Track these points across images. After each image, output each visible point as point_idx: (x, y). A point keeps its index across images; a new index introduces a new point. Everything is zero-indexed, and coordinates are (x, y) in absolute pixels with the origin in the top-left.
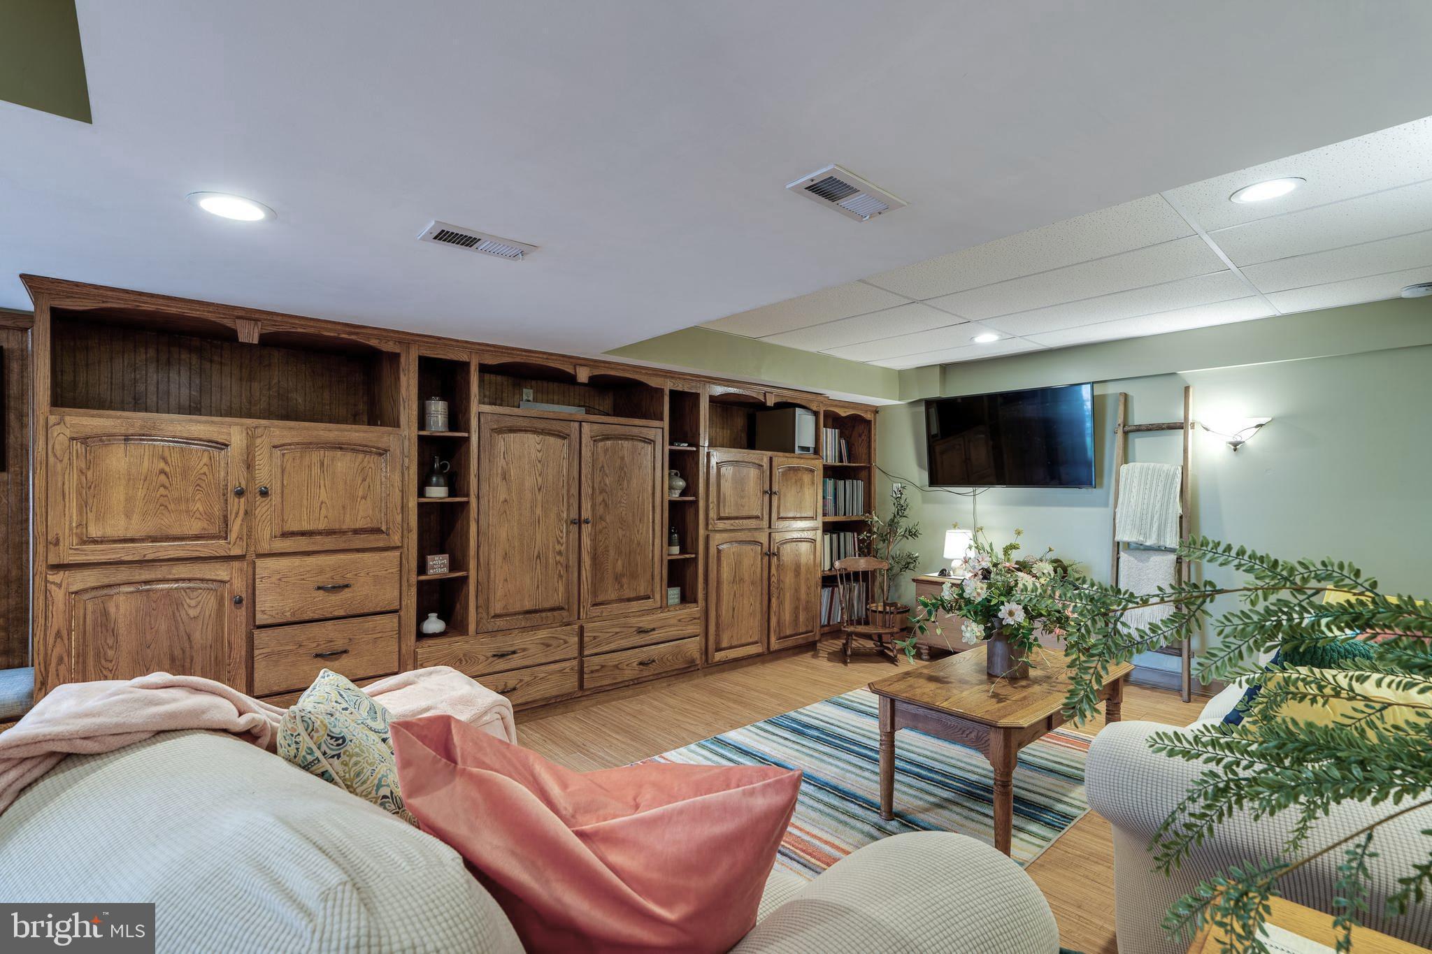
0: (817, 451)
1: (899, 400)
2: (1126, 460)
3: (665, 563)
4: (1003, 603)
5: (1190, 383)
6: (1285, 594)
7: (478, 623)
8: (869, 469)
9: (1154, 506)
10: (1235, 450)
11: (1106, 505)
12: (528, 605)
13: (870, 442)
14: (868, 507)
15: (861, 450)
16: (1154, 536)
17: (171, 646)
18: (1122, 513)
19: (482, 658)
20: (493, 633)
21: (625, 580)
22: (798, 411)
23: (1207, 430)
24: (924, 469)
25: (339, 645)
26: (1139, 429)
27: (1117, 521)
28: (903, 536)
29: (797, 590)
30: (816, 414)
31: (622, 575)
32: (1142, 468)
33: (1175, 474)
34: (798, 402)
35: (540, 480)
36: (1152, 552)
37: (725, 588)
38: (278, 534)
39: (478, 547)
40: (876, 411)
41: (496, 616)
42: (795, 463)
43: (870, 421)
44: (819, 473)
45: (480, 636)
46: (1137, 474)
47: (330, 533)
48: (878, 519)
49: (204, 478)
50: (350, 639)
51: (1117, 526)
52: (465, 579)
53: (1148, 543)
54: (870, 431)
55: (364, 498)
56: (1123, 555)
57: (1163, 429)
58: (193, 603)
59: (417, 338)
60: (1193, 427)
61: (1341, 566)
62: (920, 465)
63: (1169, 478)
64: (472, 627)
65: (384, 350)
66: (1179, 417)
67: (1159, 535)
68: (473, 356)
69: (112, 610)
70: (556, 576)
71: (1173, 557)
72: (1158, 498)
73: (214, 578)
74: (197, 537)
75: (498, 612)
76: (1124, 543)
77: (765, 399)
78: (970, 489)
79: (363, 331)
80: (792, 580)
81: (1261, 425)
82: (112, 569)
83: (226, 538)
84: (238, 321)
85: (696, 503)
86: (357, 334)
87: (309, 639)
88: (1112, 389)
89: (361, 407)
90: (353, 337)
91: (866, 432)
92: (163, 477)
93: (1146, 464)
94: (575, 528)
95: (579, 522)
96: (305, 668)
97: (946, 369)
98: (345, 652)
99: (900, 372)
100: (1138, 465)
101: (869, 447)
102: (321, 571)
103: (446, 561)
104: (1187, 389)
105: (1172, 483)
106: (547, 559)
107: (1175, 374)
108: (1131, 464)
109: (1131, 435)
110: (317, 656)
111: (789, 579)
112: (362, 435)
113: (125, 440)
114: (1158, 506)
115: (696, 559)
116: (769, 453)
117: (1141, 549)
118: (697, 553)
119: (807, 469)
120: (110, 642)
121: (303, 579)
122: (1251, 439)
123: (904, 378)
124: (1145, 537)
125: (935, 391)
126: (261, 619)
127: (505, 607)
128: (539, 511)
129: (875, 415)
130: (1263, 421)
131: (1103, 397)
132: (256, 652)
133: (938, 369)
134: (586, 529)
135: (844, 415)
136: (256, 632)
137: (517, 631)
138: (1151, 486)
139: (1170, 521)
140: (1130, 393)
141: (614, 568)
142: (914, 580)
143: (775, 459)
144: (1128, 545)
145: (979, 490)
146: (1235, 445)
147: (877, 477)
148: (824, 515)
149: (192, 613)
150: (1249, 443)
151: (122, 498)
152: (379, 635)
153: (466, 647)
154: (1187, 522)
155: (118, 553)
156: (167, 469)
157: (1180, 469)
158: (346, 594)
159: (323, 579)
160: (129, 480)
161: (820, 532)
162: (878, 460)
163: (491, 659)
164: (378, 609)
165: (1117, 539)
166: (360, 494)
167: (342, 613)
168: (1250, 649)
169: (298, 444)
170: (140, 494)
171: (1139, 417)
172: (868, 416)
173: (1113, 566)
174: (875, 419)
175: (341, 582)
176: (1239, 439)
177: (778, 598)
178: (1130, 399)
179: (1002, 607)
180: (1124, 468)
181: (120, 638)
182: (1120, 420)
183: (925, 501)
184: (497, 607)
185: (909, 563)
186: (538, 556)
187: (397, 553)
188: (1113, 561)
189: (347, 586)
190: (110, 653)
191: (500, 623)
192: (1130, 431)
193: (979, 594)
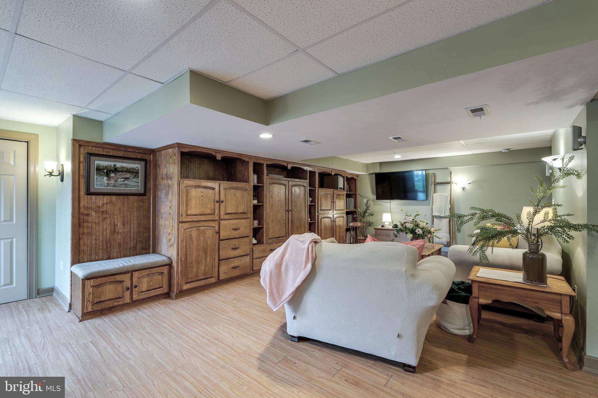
0: (344, 189)
1: (366, 173)
2: (435, 193)
3: (308, 224)
4: (416, 229)
5: (452, 171)
6: (485, 214)
7: (266, 240)
8: (355, 194)
9: (443, 205)
10: (463, 190)
11: (429, 205)
12: (277, 236)
13: (356, 186)
14: (355, 207)
15: (353, 188)
16: (443, 214)
17: (203, 245)
18: (434, 207)
19: (267, 251)
20: (269, 244)
21: (299, 229)
22: (339, 176)
23: (456, 184)
24: (374, 195)
25: (237, 246)
26: (438, 183)
27: (433, 210)
28: (368, 215)
29: (340, 232)
30: (343, 177)
31: (298, 227)
32: (439, 195)
33: (448, 196)
34: (339, 173)
35: (279, 198)
36: (442, 218)
37: (323, 231)
38: (225, 213)
39: (266, 218)
40: (358, 176)
41: (270, 239)
42: (339, 193)
43: (356, 179)
44: (345, 196)
45: (267, 244)
46: (438, 196)
47: (235, 213)
48: (360, 210)
49: (210, 198)
50: (239, 244)
51: (433, 211)
52: (263, 227)
53: (441, 216)
54: (356, 183)
55: (242, 203)
56: (435, 219)
57: (445, 184)
58: (208, 233)
59: (253, 157)
60: (453, 183)
61: (491, 210)
62: (373, 193)
63: (447, 197)
64: (265, 242)
65: (246, 160)
66: (449, 180)
67: (444, 214)
68: (265, 162)
69: (192, 234)
70: (283, 227)
71: (448, 219)
72: (444, 203)
73: (212, 226)
74: (209, 214)
75: (270, 237)
76: (434, 216)
77: (332, 173)
78: (389, 201)
79: (242, 155)
80: (339, 229)
81: (470, 183)
82: (192, 223)
83: (214, 215)
84: (217, 154)
85: (315, 205)
86: (239, 156)
87: (231, 244)
88: (431, 172)
89: (225, 176)
90: (239, 157)
91: (354, 183)
92: (202, 197)
93: (440, 194)
94: (287, 212)
95: (288, 211)
96: (230, 252)
97: (381, 164)
98: (238, 248)
99: (366, 164)
100: (439, 194)
101: (356, 187)
102: (233, 224)
103: (257, 222)
104: (451, 172)
105: (447, 199)
106: (281, 222)
107: (447, 168)
108: (436, 193)
109: (436, 185)
110: (233, 249)
111: (338, 229)
112: (241, 185)
113: (195, 187)
114: (444, 205)
115: (315, 222)
116: (332, 190)
117: (440, 217)
118: (315, 221)
119: (342, 195)
120: (192, 243)
121: (230, 227)
122: (467, 187)
123: (367, 166)
124: (441, 214)
125: (378, 170)
126: (221, 238)
127: (272, 236)
128: (279, 207)
129: (357, 177)
130: (470, 182)
131: (428, 174)
132: (220, 247)
133: (379, 164)
134: (290, 212)
135: (349, 177)
136: (220, 241)
137: (274, 243)
138: (442, 200)
139: (447, 209)
140: (436, 173)
141: (296, 225)
142: (374, 229)
143: (334, 191)
144: (436, 216)
145: (392, 201)
146: (464, 189)
147: (358, 197)
148: (346, 209)
149: (208, 236)
150: (467, 188)
151: (194, 203)
152: (245, 243)
153: (264, 247)
154: (452, 209)
155: (193, 219)
156: (203, 195)
157: (450, 195)
158: (238, 231)
159: (234, 227)
160: (196, 198)
161: (345, 214)
162: (358, 192)
163: (269, 251)
164: (245, 236)
165: (433, 215)
166: (241, 202)
167: (237, 237)
168: (481, 221)
169: (229, 188)
170: (198, 202)
171: (438, 180)
172: (355, 178)
173: (432, 223)
174: (357, 178)
175: (237, 228)
176: (464, 187)
177: (335, 235)
178: (436, 175)
179: (416, 230)
180: (434, 195)
181: (194, 242)
182: (433, 181)
183: (374, 205)
184: (270, 236)
185: (370, 224)
186: (279, 221)
187: (249, 220)
188: (432, 221)
189: (239, 229)
190: (192, 246)
191: (271, 241)
192: (436, 184)
193: (411, 227)
